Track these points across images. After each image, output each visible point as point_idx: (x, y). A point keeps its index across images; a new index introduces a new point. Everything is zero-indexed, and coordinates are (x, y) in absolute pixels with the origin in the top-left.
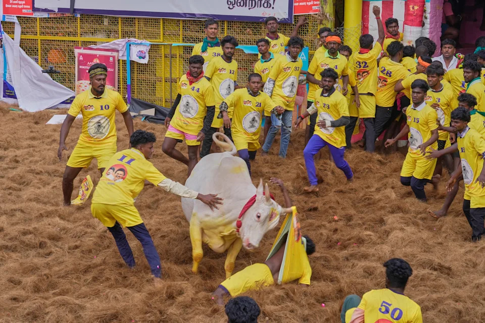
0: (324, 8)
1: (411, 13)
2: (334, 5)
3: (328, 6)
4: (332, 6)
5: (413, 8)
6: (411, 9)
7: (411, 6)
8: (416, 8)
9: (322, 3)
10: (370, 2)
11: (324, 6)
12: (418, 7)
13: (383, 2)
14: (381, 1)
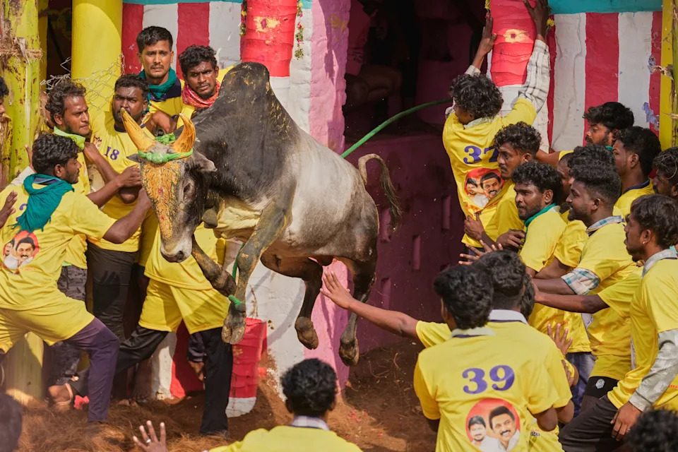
0: (13, 25)
1: (259, 37)
2: (40, 15)
3: (24, 18)
4: (35, 20)
5: (264, 24)
6: (259, 27)
7: (258, 20)
8: (273, 23)
9: (8, 7)
10: (146, 7)
11: (11, 18)
12: (278, 23)
13: (182, 8)
14: (176, 6)
